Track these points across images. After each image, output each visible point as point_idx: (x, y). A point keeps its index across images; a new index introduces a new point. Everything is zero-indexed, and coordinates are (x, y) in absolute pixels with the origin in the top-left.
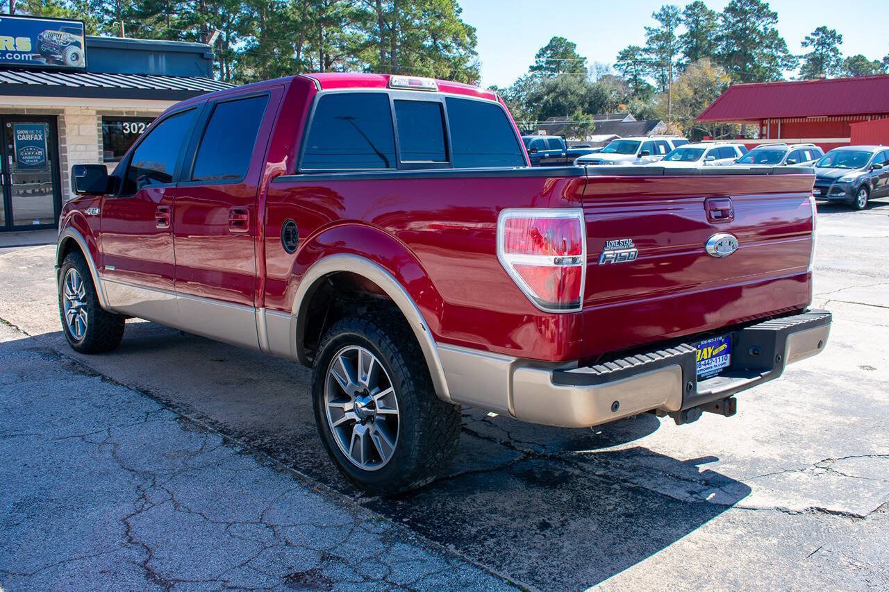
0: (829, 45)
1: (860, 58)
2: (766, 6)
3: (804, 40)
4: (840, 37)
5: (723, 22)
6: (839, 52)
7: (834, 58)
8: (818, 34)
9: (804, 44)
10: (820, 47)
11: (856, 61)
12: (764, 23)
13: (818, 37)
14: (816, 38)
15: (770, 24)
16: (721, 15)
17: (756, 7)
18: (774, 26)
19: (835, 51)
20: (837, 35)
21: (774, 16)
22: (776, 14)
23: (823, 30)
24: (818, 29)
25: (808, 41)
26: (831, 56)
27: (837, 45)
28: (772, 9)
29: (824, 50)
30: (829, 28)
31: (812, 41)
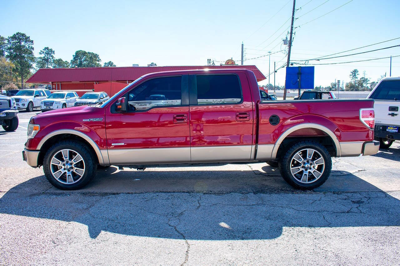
0: (50, 54)
1: (60, 60)
2: (29, 37)
3: (40, 52)
4: (54, 52)
5: (8, 42)
6: (54, 57)
7: (52, 59)
8: (45, 50)
9: (40, 53)
10: (47, 55)
11: (59, 61)
12: (28, 44)
13: (46, 51)
14: (45, 51)
15: (31, 45)
16: (7, 39)
17: (24, 38)
18: (32, 46)
19: (52, 56)
20: (53, 50)
21: (32, 42)
22: (33, 41)
23: (47, 48)
24: (45, 48)
25: (42, 52)
26: (51, 58)
27: (53, 55)
28: (31, 39)
29: (48, 56)
30: (50, 48)
31: (43, 52)
